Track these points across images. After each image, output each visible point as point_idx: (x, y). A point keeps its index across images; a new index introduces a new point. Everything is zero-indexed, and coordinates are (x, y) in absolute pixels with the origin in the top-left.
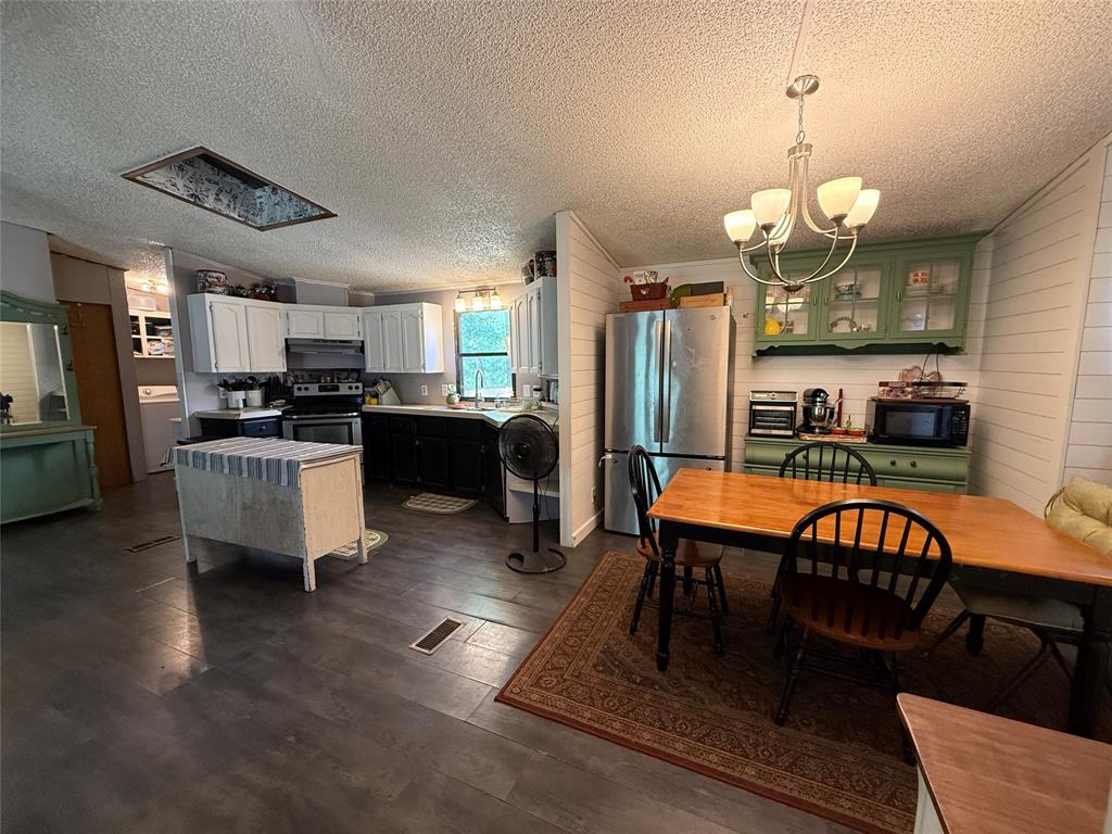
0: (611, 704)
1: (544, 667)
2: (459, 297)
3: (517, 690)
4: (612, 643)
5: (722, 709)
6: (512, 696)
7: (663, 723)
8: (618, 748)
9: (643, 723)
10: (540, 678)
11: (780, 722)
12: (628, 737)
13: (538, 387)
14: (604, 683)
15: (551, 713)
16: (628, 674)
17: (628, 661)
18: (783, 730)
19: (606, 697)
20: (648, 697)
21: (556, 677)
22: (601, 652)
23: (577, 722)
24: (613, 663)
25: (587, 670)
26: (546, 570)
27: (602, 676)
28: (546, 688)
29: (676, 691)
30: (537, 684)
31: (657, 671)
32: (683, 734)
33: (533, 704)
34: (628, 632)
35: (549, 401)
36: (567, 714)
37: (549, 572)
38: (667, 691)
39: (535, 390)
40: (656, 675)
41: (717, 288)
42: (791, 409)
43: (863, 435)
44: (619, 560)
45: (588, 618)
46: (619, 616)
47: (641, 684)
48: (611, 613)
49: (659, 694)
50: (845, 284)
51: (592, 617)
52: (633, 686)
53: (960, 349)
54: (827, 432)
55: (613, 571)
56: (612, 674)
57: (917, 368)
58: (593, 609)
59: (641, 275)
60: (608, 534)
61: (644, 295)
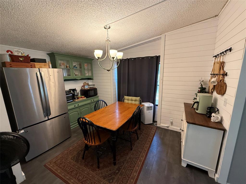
0: (125, 181)
4: (101, 175)
5: (128, 157)
7: (131, 169)
9: (131, 174)
12: (135, 178)
16: (115, 174)
17: (109, 172)
18: (133, 150)
19: (122, 181)
20: (123, 171)
22: (104, 179)
24: (109, 177)
27: (114, 181)
29: (122, 164)
31: (115, 166)
32: (134, 166)
34: (97, 169)
38: (122, 166)
40: (116, 167)
41: (44, 61)
42: (72, 95)
43: (85, 97)
44: (55, 162)
45: (85, 181)
46: (89, 170)
47: (119, 171)
48: (86, 172)
49: (123, 168)
50: (74, 65)
51: (85, 179)
52: (119, 173)
53: (93, 79)
54: (78, 98)
55: (61, 166)
56: (114, 178)
57: (85, 82)
58: (80, 178)
59: (18, 51)
60: (30, 162)
61: (21, 60)
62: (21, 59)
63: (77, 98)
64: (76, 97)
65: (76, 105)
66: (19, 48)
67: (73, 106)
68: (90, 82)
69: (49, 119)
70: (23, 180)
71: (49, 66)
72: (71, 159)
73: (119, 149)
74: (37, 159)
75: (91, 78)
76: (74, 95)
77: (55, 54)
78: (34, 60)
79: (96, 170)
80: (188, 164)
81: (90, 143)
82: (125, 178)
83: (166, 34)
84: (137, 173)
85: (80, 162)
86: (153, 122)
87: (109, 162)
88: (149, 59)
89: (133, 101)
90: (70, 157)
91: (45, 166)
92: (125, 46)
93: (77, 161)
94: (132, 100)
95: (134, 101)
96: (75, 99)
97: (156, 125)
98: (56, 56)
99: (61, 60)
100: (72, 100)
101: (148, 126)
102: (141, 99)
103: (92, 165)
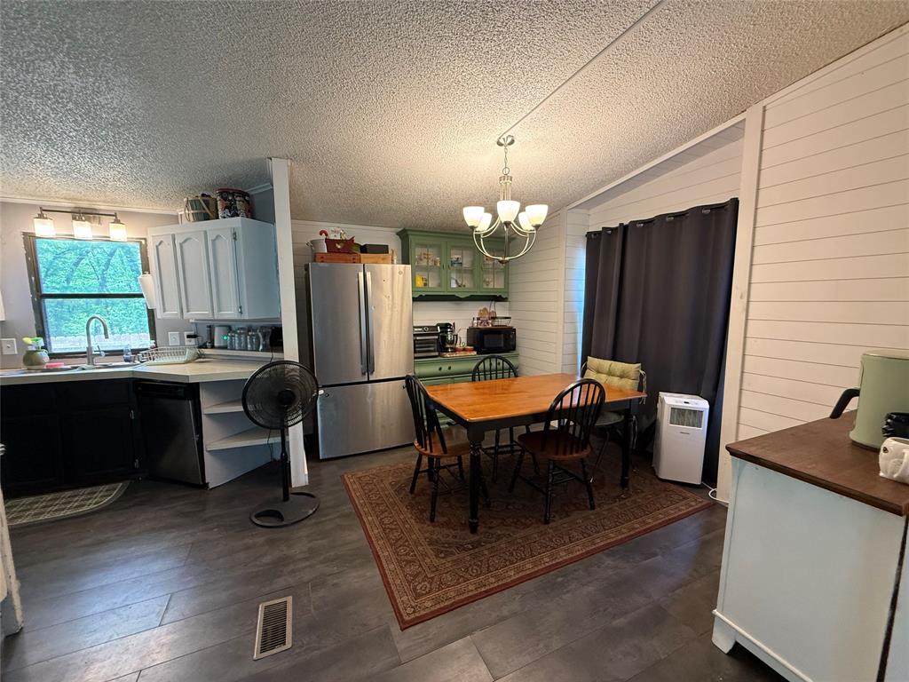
0: (475, 571)
1: (408, 581)
2: (41, 216)
3: (410, 610)
4: (427, 535)
5: (522, 533)
6: (413, 616)
7: (510, 561)
8: (506, 592)
9: (502, 568)
10: (415, 589)
11: (547, 522)
12: (504, 581)
13: (192, 333)
14: (455, 562)
15: (452, 604)
16: (461, 548)
17: (451, 539)
18: (550, 525)
19: (467, 569)
20: (486, 552)
21: (423, 581)
22: (429, 545)
23: (471, 597)
24: (444, 547)
25: (436, 562)
26: (311, 512)
27: (449, 559)
28: (427, 593)
29: (494, 540)
30: (418, 596)
31: (472, 535)
32: (523, 559)
33: (433, 609)
34: (429, 523)
35: (213, 347)
36: (462, 597)
37: (314, 512)
38: (491, 543)
39: (189, 336)
40: (475, 538)
41: (383, 249)
42: (437, 337)
43: (474, 350)
44: (359, 478)
45: (392, 529)
46: (410, 516)
47: (474, 548)
48: (402, 517)
49: (489, 546)
50: (454, 257)
51: (393, 527)
52: (472, 552)
53: (506, 298)
54: (455, 350)
55: (366, 487)
56: (452, 554)
57: (485, 309)
58: (386, 521)
59: (337, 231)
60: (325, 463)
61: (339, 249)
62: (339, 247)
63: (451, 348)
64: (448, 346)
65: (445, 368)
66: (338, 225)
67: (433, 369)
68: (500, 310)
69: (369, 382)
70: (304, 484)
71: (392, 260)
72: (390, 484)
73: (510, 507)
74: (337, 462)
75: (500, 296)
76: (444, 339)
77: (409, 233)
78: (364, 249)
79: (424, 523)
80: (737, 645)
81: (426, 450)
82: (480, 567)
83: (765, 102)
84: (521, 574)
85: (402, 496)
86: (702, 480)
87: (463, 522)
88: (705, 215)
89: (613, 375)
90: (391, 479)
91: (342, 477)
92: (603, 183)
93: (398, 491)
94: (610, 374)
95: (616, 379)
96: (446, 350)
97: (714, 493)
98: (410, 237)
99: (423, 246)
100: (437, 354)
101: (673, 487)
102: (642, 372)
103: (422, 511)
